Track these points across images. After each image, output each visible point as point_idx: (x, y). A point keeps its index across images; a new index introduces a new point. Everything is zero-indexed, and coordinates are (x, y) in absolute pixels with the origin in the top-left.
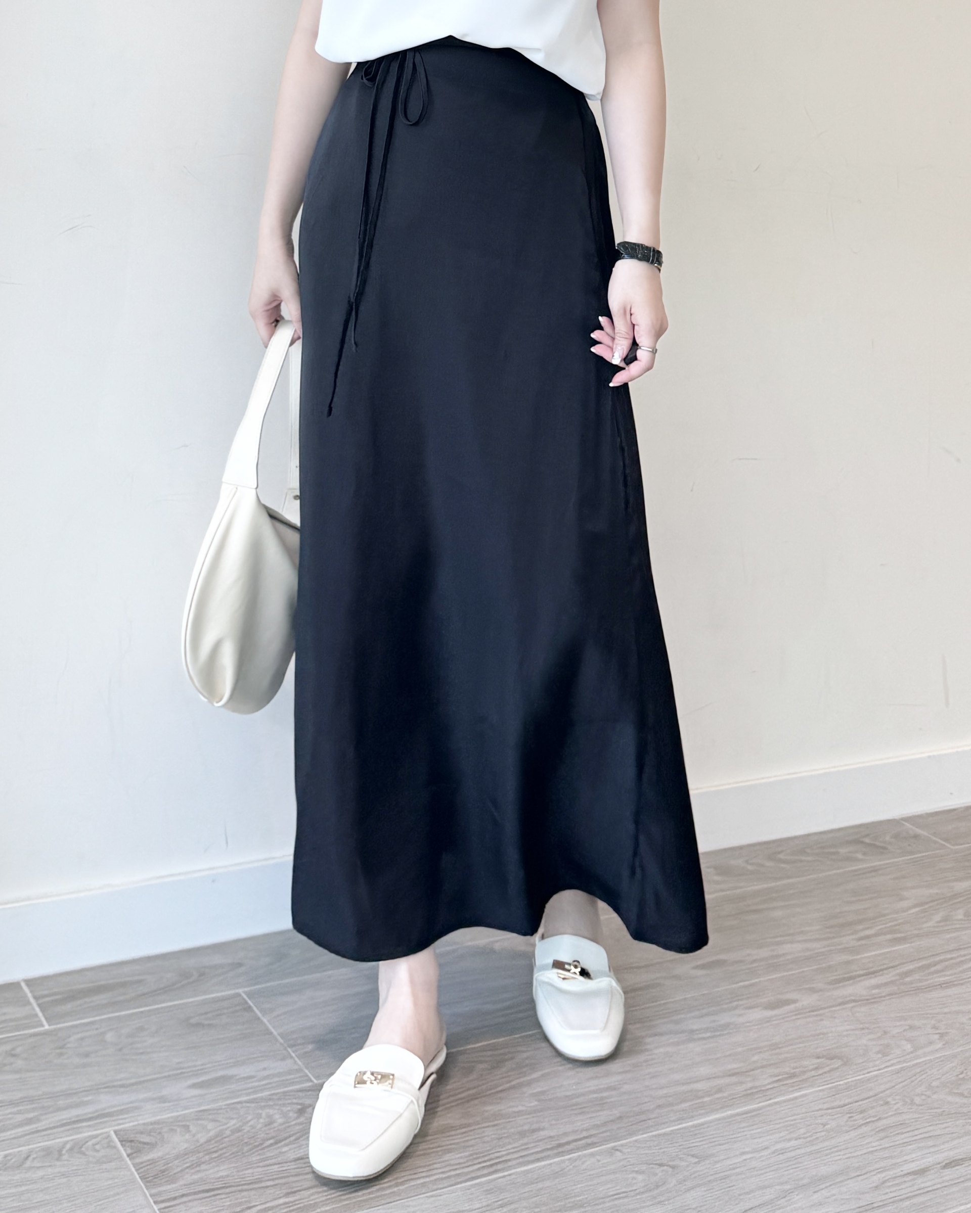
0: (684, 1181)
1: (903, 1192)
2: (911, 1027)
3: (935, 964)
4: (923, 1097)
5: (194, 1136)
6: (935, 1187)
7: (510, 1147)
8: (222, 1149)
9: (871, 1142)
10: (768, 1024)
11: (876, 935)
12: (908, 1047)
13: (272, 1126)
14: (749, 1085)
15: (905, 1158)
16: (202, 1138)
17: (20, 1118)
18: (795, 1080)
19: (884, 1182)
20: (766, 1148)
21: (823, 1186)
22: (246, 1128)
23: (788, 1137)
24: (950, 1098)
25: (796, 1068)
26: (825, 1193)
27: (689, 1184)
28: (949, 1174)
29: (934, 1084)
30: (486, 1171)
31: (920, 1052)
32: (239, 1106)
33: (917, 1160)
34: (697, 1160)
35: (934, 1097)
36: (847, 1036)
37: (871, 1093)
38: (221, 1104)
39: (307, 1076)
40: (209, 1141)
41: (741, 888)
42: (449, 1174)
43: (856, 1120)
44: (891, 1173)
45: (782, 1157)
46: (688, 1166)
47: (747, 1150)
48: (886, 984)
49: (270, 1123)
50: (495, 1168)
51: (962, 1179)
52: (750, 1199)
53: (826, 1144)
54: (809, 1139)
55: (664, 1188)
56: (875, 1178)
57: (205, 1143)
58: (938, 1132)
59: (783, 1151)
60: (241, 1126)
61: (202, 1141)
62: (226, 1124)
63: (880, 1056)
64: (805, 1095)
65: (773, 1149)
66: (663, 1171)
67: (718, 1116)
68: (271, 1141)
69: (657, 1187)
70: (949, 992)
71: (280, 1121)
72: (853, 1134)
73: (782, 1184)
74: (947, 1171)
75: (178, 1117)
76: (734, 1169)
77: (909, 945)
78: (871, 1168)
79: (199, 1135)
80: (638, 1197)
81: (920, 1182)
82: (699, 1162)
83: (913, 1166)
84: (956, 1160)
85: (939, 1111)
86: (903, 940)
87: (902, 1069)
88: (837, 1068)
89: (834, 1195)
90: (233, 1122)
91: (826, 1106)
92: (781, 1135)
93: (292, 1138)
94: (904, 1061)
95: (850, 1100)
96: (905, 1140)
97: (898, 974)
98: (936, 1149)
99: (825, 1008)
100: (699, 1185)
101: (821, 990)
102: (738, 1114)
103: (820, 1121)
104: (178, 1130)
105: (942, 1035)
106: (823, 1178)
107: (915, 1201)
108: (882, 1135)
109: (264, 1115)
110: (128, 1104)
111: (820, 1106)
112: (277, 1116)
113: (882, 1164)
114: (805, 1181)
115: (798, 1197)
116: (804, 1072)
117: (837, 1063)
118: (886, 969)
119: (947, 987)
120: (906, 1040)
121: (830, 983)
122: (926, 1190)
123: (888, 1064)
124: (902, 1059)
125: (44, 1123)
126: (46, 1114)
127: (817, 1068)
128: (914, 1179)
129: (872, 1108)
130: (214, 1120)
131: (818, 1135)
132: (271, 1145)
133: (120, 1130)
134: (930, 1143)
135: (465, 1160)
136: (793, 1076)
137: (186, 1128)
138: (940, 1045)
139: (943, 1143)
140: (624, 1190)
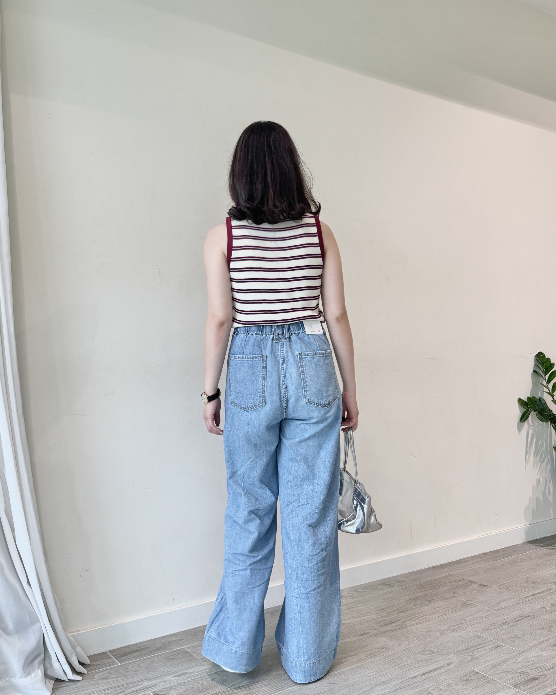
0: (341, 687)
1: (410, 683)
2: (407, 637)
3: (413, 618)
4: (413, 656)
5: (178, 691)
6: (419, 681)
7: (283, 683)
8: (189, 693)
9: (398, 671)
10: (361, 640)
11: (393, 611)
12: (407, 643)
13: (204, 685)
14: (358, 658)
15: (409, 674)
16: (181, 691)
17: (118, 692)
18: (372, 656)
19: (404, 681)
20: (365, 675)
21: (385, 684)
22: (195, 687)
23: (372, 672)
24: (421, 656)
25: (372, 652)
26: (385, 686)
27: (342, 688)
28: (423, 677)
29: (417, 652)
30: (276, 691)
31: (410, 644)
32: (191, 681)
33: (413, 674)
34: (344, 681)
35: (417, 656)
36: (387, 641)
37: (397, 657)
38: (185, 681)
39: (212, 670)
40: (184, 692)
41: (347, 601)
42: (265, 693)
43: (393, 665)
44: (406, 678)
45: (370, 678)
46: (341, 683)
47: (359, 676)
48: (398, 625)
49: (203, 685)
50: (279, 690)
51: (427, 678)
52: (362, 690)
53: (384, 673)
54: (379, 671)
55: (335, 690)
56: (400, 680)
57: (183, 692)
58: (419, 666)
59: (371, 676)
60: (193, 686)
61: (182, 692)
62: (188, 686)
63: (398, 646)
64: (375, 660)
65: (368, 676)
66: (333, 685)
67: (349, 668)
68: (205, 690)
69: (333, 690)
70: (418, 626)
71: (206, 684)
72: (392, 669)
73: (371, 685)
74: (422, 676)
75: (172, 686)
76: (356, 682)
77: (403, 613)
78: (399, 678)
79: (180, 690)
80: (327, 693)
81: (415, 680)
82: (345, 681)
83: (412, 676)
84: (424, 673)
85: (419, 660)
86: (402, 612)
87: (406, 649)
88: (385, 651)
89: (388, 686)
90: (190, 685)
91: (383, 662)
92: (370, 671)
93: (211, 688)
94: (406, 647)
95: (390, 660)
96: (409, 669)
97: (401, 622)
98: (418, 671)
99: (379, 634)
100: (346, 688)
101: (377, 629)
102: (355, 667)
103: (381, 666)
104: (173, 689)
105: (417, 638)
106: (384, 682)
107: (413, 685)
108: (401, 668)
109: (200, 682)
110: (155, 683)
111: (381, 662)
112: (205, 682)
113: (402, 676)
114: (379, 683)
115: (377, 688)
116: (375, 653)
117: (385, 650)
118: (397, 621)
119: (417, 625)
120: (406, 641)
121: (380, 627)
122: (416, 682)
123: (401, 648)
124: (405, 646)
125: (126, 692)
126: (127, 689)
127: (378, 652)
128: (413, 679)
129: (397, 661)
130: (184, 686)
131: (381, 670)
132: (205, 691)
133: (153, 692)
134: (417, 669)
135: (269, 688)
136: (371, 654)
137: (175, 689)
138: (417, 641)
139: (421, 669)
140: (322, 692)
